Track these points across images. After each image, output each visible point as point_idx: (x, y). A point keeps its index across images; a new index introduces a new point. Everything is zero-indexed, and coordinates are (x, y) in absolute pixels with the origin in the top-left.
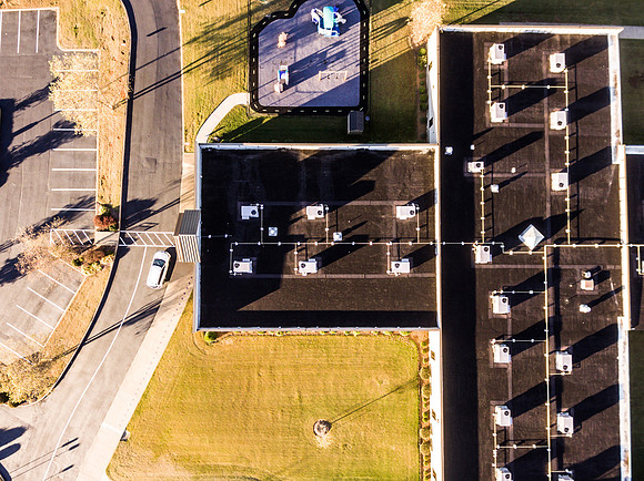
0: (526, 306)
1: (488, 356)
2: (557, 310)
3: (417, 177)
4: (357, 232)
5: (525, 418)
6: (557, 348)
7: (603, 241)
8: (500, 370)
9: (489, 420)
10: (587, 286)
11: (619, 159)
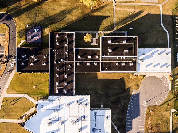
0: (61, 69)
1: (56, 76)
2: (65, 70)
3: (47, 52)
4: (38, 59)
5: (61, 84)
6: (65, 75)
7: (72, 61)
8: (57, 77)
9: (56, 84)
10: (69, 67)
11: (74, 50)
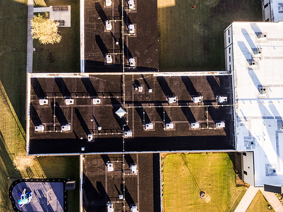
0: (150, 115)
1: (171, 131)
2: (151, 102)
3: (95, 162)
4: (119, 188)
5: (196, 116)
6: (167, 102)
7: (122, 82)
8: (177, 126)
9: (197, 131)
10: (141, 89)
11: (87, 75)
